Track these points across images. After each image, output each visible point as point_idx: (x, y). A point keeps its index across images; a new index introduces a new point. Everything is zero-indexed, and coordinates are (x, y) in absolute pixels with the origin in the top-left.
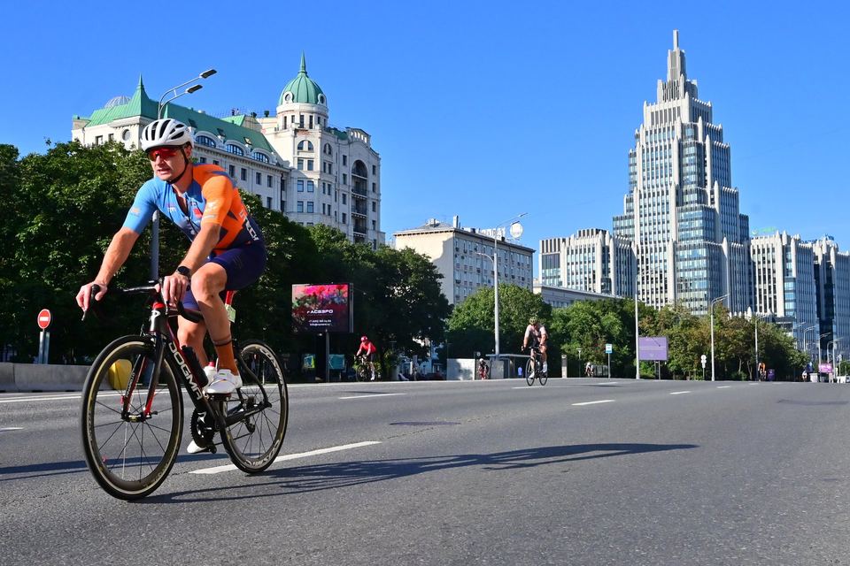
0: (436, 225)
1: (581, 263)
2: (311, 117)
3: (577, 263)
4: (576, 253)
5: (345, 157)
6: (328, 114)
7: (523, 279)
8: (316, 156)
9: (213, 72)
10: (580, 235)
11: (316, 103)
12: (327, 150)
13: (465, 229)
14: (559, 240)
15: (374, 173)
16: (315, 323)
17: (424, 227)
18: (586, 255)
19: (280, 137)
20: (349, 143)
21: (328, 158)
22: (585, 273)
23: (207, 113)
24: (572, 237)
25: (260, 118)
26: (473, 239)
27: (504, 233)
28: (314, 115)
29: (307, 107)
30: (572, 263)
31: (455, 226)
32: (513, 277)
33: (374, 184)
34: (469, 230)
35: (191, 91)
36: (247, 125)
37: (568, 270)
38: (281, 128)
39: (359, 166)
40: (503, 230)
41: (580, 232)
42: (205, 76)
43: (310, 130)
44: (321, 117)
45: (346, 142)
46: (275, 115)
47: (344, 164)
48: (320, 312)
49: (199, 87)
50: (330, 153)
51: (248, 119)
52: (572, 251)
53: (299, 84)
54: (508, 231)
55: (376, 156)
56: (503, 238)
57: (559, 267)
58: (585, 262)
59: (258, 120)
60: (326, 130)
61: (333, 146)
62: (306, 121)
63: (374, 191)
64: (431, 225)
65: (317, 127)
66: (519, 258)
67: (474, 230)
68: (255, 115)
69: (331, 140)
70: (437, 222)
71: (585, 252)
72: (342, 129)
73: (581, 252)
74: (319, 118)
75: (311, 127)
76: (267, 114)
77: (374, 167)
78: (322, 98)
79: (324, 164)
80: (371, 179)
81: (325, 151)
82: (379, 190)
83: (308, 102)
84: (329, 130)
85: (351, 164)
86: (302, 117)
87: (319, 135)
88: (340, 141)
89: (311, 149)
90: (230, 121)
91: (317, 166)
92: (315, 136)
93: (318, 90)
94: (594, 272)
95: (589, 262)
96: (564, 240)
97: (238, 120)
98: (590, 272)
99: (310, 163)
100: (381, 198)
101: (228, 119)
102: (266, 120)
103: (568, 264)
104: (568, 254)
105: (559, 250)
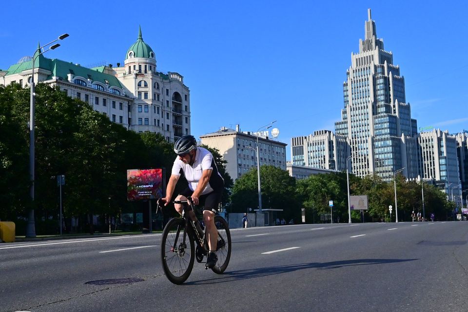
0: (225, 131)
1: (316, 151)
2: (146, 66)
3: (314, 151)
4: (313, 145)
5: (167, 90)
6: (156, 64)
7: (280, 162)
8: (150, 89)
9: (67, 35)
10: (315, 134)
11: (149, 57)
12: (156, 86)
13: (244, 133)
14: (302, 137)
15: (186, 100)
16: (142, 194)
17: (218, 132)
18: (319, 146)
19: (127, 79)
20: (170, 82)
21: (157, 91)
22: (319, 157)
23: (81, 65)
24: (310, 136)
25: (115, 67)
26: (248, 138)
27: (268, 134)
28: (147, 65)
29: (143, 60)
30: (311, 152)
31: (237, 131)
32: (274, 161)
33: (186, 106)
34: (247, 133)
35: (53, 48)
36: (106, 72)
37: (309, 156)
38: (127, 73)
39: (177, 96)
40: (267, 132)
41: (315, 132)
42: (62, 38)
43: (145, 74)
44: (152, 66)
45: (168, 81)
46: (124, 66)
47: (167, 94)
48: (144, 186)
49: (58, 45)
50: (158, 88)
51: (107, 68)
52: (311, 144)
53: (137, 46)
54: (270, 133)
55: (187, 89)
56: (267, 137)
57: (303, 154)
58: (319, 151)
59: (113, 69)
60: (155, 74)
61: (159, 83)
62: (143, 69)
63: (186, 110)
64: (223, 131)
65: (149, 72)
66: (277, 149)
67: (249, 133)
68: (111, 66)
69: (159, 80)
70: (226, 129)
71: (318, 144)
72: (165, 73)
73: (316, 145)
74: (151, 67)
75: (146, 72)
76: (119, 65)
77: (186, 96)
78: (152, 55)
79: (154, 95)
80: (184, 103)
81: (155, 87)
82: (189, 110)
83: (144, 57)
84: (157, 74)
85: (171, 94)
86: (140, 66)
87: (151, 77)
88: (164, 80)
89: (146, 85)
90: (96, 70)
91: (150, 96)
92: (149, 78)
93: (149, 49)
94: (324, 156)
95: (321, 150)
96: (306, 138)
97: (101, 69)
98: (322, 157)
99: (146, 94)
100: (191, 115)
101: (95, 69)
102: (119, 68)
103: (308, 152)
104: (308, 146)
105: (303, 144)
